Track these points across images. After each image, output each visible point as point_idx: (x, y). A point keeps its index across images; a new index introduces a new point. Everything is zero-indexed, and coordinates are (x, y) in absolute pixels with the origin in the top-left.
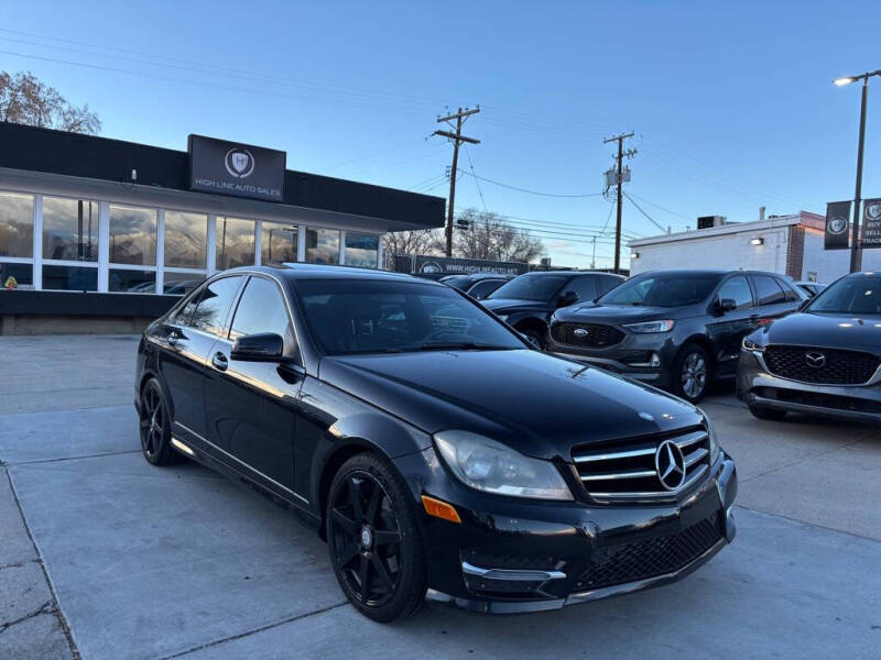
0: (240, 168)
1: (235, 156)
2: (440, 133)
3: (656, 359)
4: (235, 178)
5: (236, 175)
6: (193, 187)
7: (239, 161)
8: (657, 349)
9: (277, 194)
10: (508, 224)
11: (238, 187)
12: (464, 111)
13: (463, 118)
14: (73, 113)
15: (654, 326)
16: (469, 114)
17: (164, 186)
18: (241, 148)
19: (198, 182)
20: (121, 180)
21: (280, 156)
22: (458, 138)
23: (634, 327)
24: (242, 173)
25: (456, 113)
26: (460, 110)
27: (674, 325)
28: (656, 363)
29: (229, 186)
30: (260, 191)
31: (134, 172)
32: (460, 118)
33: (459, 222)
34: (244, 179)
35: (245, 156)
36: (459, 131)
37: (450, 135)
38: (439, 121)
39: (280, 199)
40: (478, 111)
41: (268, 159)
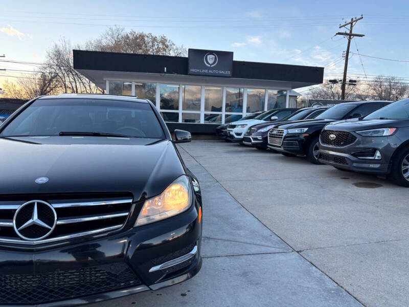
0: (211, 62)
1: (208, 56)
2: (339, 34)
3: (378, 154)
4: (208, 67)
5: (209, 66)
6: (190, 73)
7: (211, 59)
8: (380, 148)
9: (228, 73)
10: (403, 81)
11: (210, 71)
12: (354, 20)
13: (354, 23)
14: (177, 49)
15: (378, 132)
16: (356, 21)
17: (178, 73)
18: (211, 52)
19: (192, 70)
20: (160, 72)
21: (230, 54)
22: (350, 35)
23: (365, 133)
24: (212, 64)
25: (350, 21)
26: (352, 19)
27: (395, 132)
28: (378, 157)
29: (206, 71)
30: (221, 72)
31: (165, 68)
32: (352, 24)
33: (351, 81)
34: (213, 67)
35: (213, 56)
36: (351, 31)
37: (346, 34)
38: (340, 27)
39: (230, 76)
40: (362, 18)
41: (224, 56)
